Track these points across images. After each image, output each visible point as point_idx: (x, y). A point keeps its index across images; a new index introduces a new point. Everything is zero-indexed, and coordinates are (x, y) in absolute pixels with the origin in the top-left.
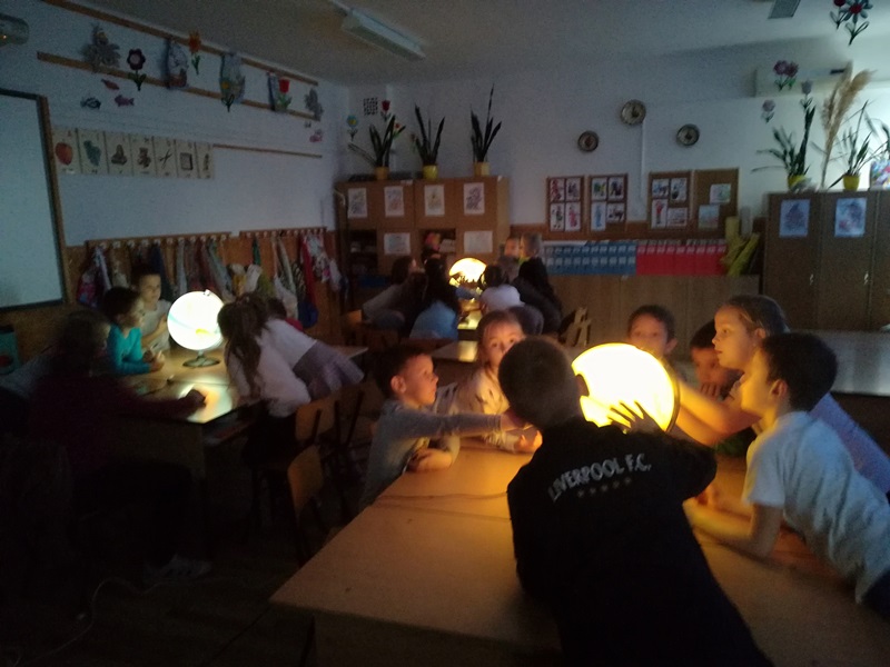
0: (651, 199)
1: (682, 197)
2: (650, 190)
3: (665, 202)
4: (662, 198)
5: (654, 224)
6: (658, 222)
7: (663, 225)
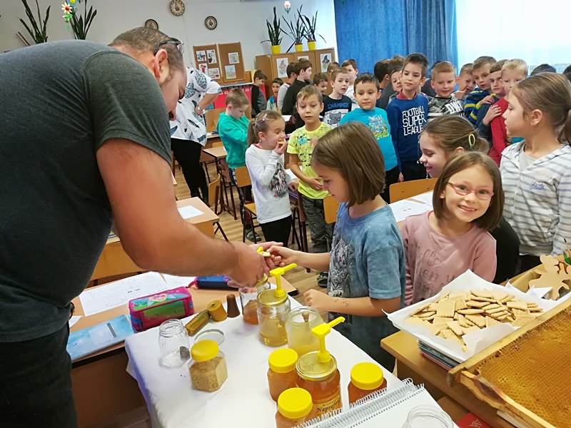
0: (198, 63)
1: (214, 61)
2: (196, 59)
3: (206, 65)
4: (204, 62)
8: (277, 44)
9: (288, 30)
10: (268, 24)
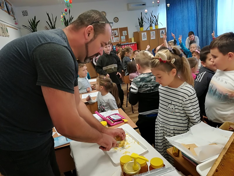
1: (117, 35)
3: (114, 36)
5: (112, 42)
6: (113, 41)
7: (114, 42)
8: (142, 27)
9: (147, 21)
10: (139, 19)
